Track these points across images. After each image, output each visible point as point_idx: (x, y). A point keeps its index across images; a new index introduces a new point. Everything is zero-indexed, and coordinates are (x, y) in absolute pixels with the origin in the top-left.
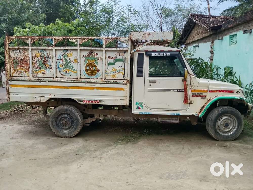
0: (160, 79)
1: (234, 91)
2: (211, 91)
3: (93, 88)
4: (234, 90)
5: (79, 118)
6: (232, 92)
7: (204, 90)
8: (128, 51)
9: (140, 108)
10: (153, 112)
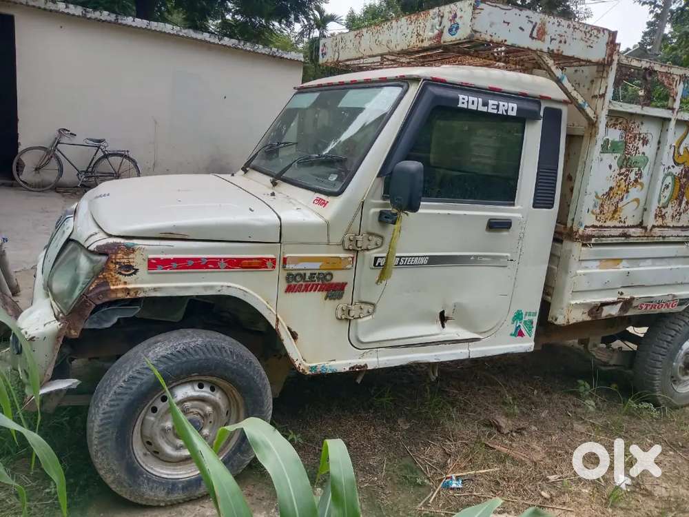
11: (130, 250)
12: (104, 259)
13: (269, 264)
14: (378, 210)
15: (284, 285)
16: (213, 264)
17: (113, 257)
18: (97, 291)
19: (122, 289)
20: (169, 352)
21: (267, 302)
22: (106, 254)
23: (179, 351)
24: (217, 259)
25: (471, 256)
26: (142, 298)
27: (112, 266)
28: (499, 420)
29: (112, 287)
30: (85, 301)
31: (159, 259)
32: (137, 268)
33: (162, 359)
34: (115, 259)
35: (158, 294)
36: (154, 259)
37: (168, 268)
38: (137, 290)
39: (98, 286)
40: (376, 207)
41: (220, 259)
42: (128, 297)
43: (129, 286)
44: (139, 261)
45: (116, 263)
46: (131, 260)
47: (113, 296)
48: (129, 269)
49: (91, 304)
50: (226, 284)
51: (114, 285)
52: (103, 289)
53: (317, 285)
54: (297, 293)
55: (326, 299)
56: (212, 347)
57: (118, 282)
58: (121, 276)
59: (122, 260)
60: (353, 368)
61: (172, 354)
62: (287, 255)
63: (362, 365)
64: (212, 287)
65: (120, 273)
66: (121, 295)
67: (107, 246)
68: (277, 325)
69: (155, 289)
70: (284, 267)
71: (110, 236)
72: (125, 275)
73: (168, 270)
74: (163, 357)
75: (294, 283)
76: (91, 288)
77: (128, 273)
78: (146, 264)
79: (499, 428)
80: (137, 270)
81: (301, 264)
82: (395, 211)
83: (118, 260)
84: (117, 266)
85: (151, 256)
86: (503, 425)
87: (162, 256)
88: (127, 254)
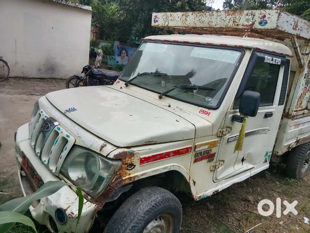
11: (132, 154)
12: (120, 163)
13: (189, 150)
14: (232, 115)
15: (193, 159)
16: (167, 155)
17: (124, 161)
18: (117, 182)
19: (128, 178)
20: (149, 208)
21: (187, 170)
22: (120, 160)
23: (153, 206)
24: (169, 152)
25: (256, 131)
26: (137, 181)
27: (124, 166)
28: (249, 198)
29: (124, 178)
30: (110, 189)
31: (145, 157)
32: (134, 164)
33: (146, 213)
34: (125, 162)
35: (144, 177)
36: (143, 158)
37: (149, 162)
38: (134, 177)
39: (116, 179)
40: (231, 114)
41: (171, 152)
42: (131, 182)
43: (132, 176)
44: (136, 161)
45: (126, 164)
46: (132, 161)
47: (124, 183)
48: (132, 166)
49: (113, 191)
50: (172, 164)
51: (124, 177)
52: (119, 180)
53: (205, 156)
54: (198, 162)
55: (207, 163)
56: (166, 199)
57: (126, 175)
58: (128, 171)
59: (128, 162)
60: (214, 192)
61: (150, 208)
62: (196, 144)
63: (217, 190)
64: (166, 168)
65: (127, 169)
66: (127, 182)
67: (120, 154)
68: (189, 180)
69: (143, 175)
70: (195, 150)
71: (118, 147)
72: (130, 170)
73: (149, 163)
74: (147, 211)
75: (197, 157)
76: (113, 181)
77: (131, 168)
78: (139, 161)
79: (249, 201)
80: (135, 166)
81: (201, 147)
82: (243, 116)
83: (126, 162)
84: (126, 166)
85: (142, 157)
86: (251, 200)
87: (147, 156)
88: (130, 158)
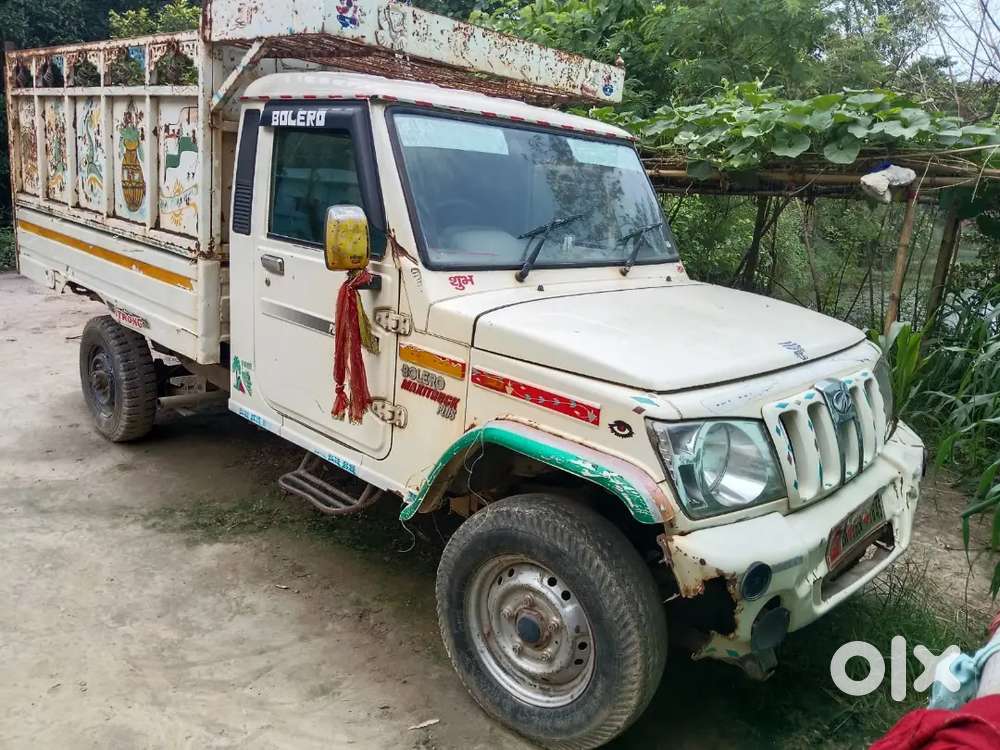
0: (295, 255)
1: (597, 412)
2: (482, 379)
3: (129, 262)
4: (597, 405)
5: (121, 374)
6: (585, 413)
7: (451, 361)
8: (197, 97)
9: (243, 391)
10: (276, 419)
